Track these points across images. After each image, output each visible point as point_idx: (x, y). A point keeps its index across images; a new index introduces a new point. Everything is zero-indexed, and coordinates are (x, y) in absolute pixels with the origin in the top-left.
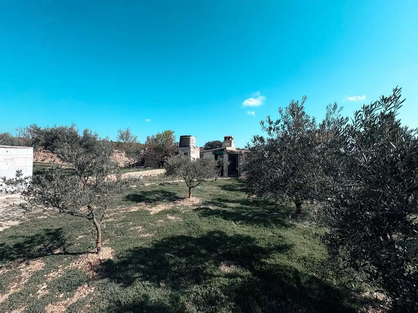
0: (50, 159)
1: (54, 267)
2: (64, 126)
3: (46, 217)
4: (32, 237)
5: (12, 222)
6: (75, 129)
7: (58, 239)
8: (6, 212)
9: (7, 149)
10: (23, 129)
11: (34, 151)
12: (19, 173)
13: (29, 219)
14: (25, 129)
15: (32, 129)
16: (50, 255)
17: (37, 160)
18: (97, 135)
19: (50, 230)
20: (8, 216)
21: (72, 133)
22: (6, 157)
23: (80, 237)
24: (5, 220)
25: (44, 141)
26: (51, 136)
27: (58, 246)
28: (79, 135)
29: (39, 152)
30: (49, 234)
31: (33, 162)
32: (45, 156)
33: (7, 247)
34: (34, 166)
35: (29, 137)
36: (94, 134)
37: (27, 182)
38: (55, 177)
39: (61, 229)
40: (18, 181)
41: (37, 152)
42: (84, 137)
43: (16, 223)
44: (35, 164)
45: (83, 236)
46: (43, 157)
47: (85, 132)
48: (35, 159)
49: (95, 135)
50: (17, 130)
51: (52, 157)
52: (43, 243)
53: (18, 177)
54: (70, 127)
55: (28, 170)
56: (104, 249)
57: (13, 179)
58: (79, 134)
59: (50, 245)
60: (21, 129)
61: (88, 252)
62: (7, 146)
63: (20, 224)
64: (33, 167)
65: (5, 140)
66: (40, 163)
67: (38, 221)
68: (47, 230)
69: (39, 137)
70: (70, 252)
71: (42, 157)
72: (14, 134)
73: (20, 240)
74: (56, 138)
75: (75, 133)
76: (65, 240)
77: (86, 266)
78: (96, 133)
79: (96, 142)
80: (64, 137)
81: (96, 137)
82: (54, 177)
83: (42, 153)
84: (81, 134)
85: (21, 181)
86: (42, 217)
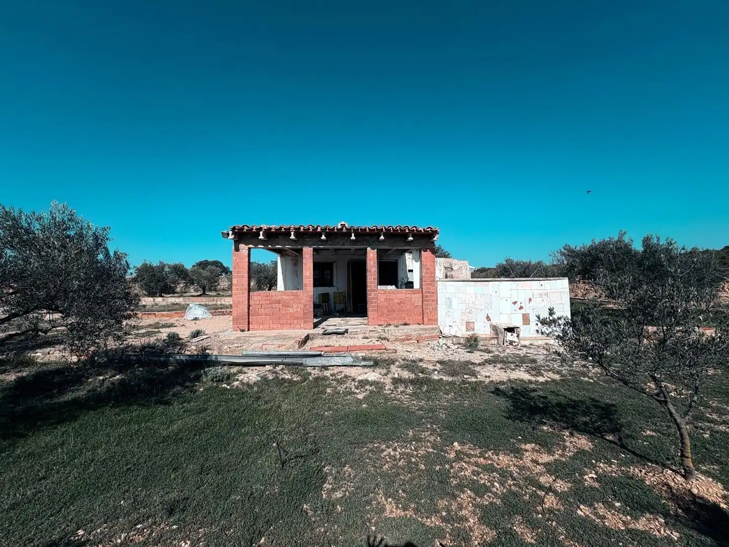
0: (594, 294)
1: (606, 458)
2: (607, 239)
3: (592, 381)
4: (575, 401)
5: (552, 375)
6: (626, 239)
7: (611, 420)
8: (547, 361)
9: (542, 282)
10: (556, 253)
11: (570, 282)
12: (551, 312)
13: (570, 376)
14: (558, 252)
15: (566, 252)
16: (599, 437)
17: (576, 295)
18: (672, 242)
19: (598, 401)
20: (548, 366)
21: (621, 248)
22: (540, 292)
23: (648, 432)
24: (546, 369)
25: (580, 268)
26: (590, 258)
27: (610, 429)
28: (633, 249)
29: (578, 283)
30: (596, 407)
31: (571, 298)
32: (587, 289)
33: (550, 402)
34: (572, 304)
35: (563, 262)
36: (665, 242)
37: (560, 323)
38: (593, 318)
39: (614, 405)
40: (551, 320)
41: (576, 284)
42: (645, 251)
43: (557, 377)
44: (573, 302)
45: (654, 434)
46: (584, 290)
47: (646, 241)
48: (573, 294)
49: (667, 244)
50: (550, 255)
51: (596, 291)
52: (589, 416)
53: (551, 316)
54: (616, 238)
55: (565, 310)
56: (703, 478)
57: (547, 319)
58: (633, 247)
59: (599, 423)
60: (554, 253)
61: (664, 466)
62: (541, 279)
63: (561, 380)
64: (571, 306)
65: (539, 270)
66: (580, 299)
67: (581, 382)
68: (593, 399)
69: (574, 261)
70: (630, 448)
71: (582, 291)
72: (547, 262)
73: (563, 400)
74: (597, 259)
75: (626, 246)
76: (622, 426)
77: (660, 486)
78: (669, 239)
79: (672, 258)
80: (609, 256)
81: (670, 248)
82: (592, 320)
83: (581, 285)
84: (638, 247)
85: (554, 321)
86: (587, 379)
